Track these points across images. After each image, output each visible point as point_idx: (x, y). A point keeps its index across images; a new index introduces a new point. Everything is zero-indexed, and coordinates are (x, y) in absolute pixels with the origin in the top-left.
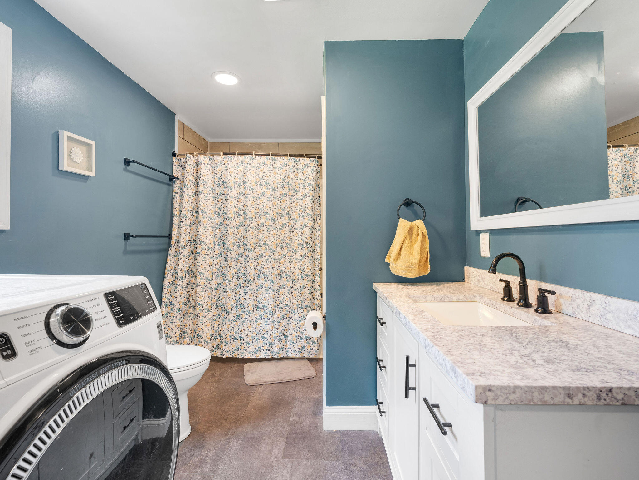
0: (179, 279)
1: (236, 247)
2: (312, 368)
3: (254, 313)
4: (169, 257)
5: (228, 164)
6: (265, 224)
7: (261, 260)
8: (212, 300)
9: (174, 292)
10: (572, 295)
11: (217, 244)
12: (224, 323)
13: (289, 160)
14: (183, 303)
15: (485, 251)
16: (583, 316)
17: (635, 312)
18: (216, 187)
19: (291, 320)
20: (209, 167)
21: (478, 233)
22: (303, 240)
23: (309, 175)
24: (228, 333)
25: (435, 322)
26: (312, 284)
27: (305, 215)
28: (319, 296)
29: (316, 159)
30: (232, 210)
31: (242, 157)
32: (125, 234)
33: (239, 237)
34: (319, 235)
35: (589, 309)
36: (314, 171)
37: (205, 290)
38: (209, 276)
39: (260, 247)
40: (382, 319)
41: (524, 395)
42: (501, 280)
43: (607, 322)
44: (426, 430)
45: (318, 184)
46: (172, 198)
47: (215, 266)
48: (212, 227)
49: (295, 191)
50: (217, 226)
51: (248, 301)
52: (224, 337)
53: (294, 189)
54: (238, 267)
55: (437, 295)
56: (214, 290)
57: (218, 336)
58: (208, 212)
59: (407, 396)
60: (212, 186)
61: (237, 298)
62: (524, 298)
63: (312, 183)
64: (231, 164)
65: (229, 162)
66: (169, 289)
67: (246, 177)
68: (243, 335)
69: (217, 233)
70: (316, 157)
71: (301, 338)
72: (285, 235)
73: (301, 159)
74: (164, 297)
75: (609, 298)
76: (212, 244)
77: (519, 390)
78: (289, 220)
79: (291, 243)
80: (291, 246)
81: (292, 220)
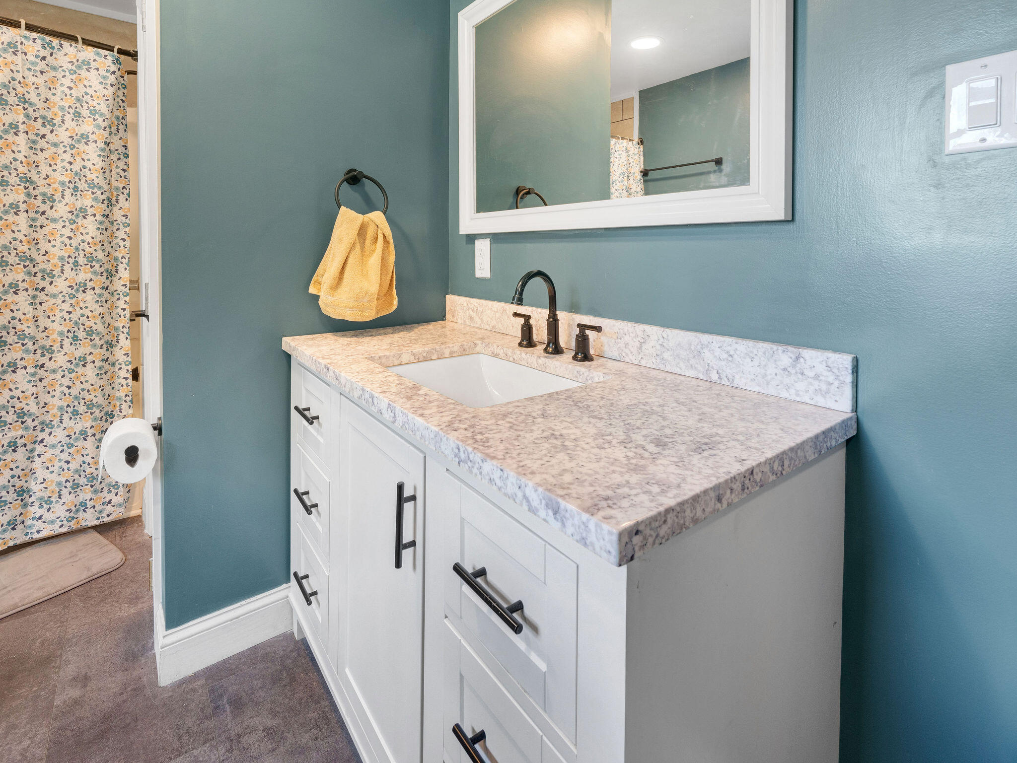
2: (112, 546)
10: (619, 329)
13: (25, 37)
15: (483, 267)
16: (632, 358)
17: (699, 347)
19: (39, 449)
21: (471, 239)
22: (77, 249)
23: (94, 88)
25: (452, 406)
26: (106, 353)
27: (82, 185)
28: (126, 378)
29: (115, 53)
34: (125, 237)
35: (641, 348)
36: (109, 82)
40: (308, 409)
42: (516, 315)
43: (664, 364)
44: (446, 621)
45: (121, 116)
49: (47, 122)
53: (44, 118)
55: (418, 349)
59: (398, 564)
62: (554, 340)
63: (104, 109)
70: (115, 50)
71: (74, 484)
73: (66, 44)
75: (667, 330)
78: (28, 195)
79: (35, 255)
80: (37, 263)
81: (40, 198)
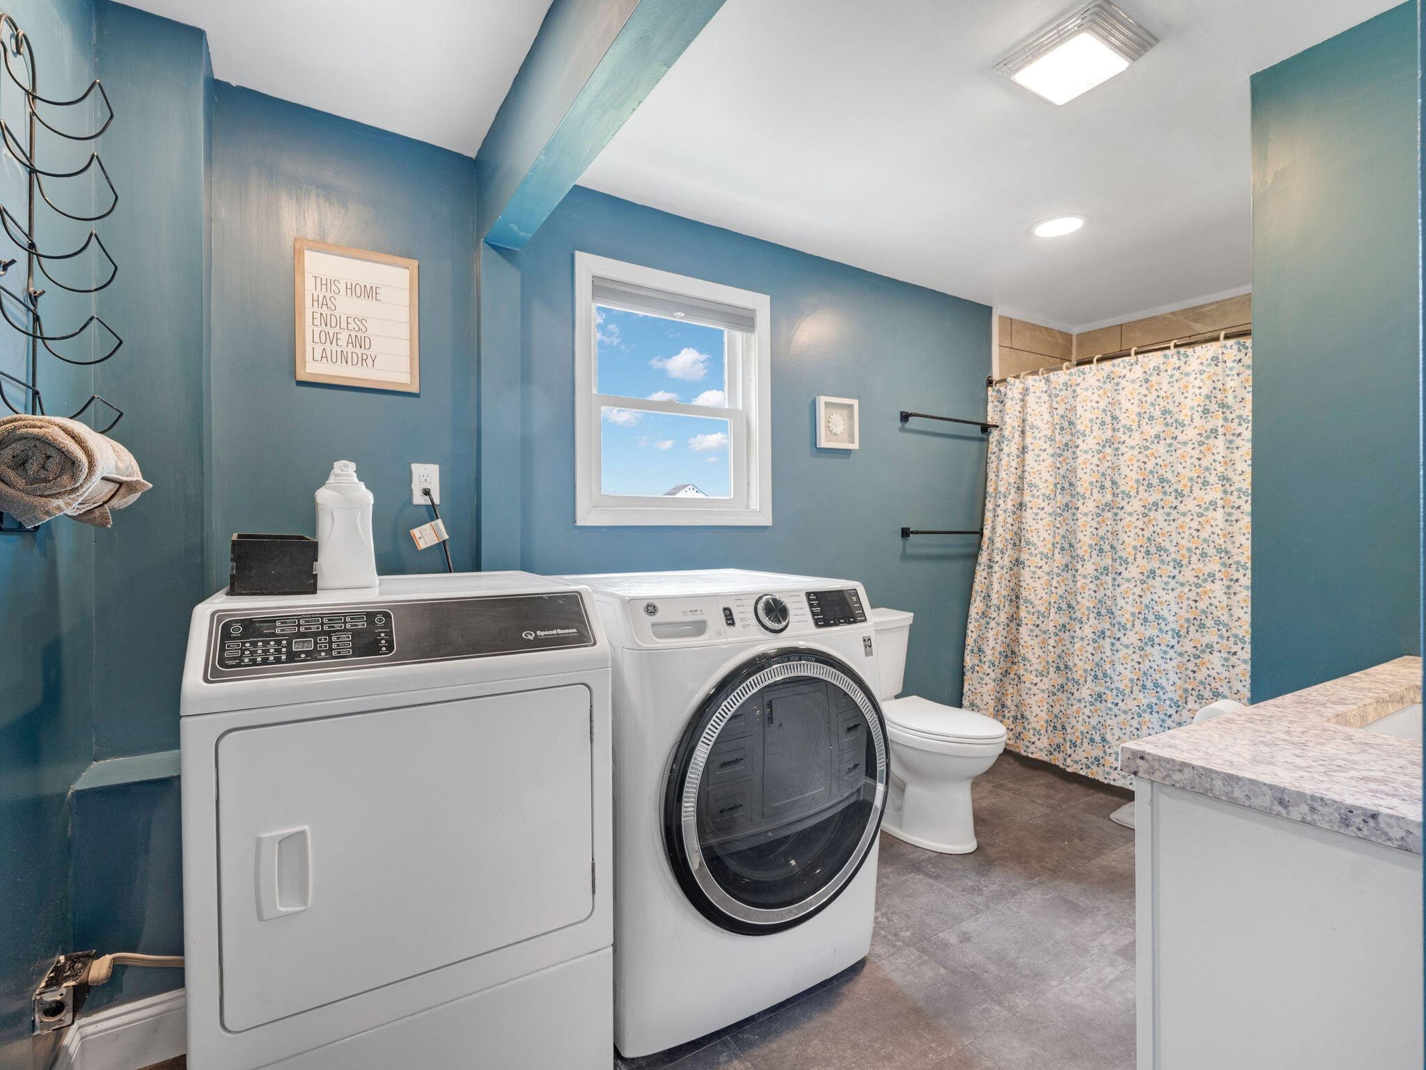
0: (993, 608)
1: (1095, 553)
3: (1133, 697)
4: (978, 568)
5: (1078, 385)
6: (1161, 504)
7: (1150, 583)
8: (1050, 654)
9: (984, 631)
11: (1058, 546)
12: (1070, 703)
13: (1225, 346)
14: (1000, 653)
18: (1057, 435)
20: (1045, 397)
24: (1079, 726)
30: (1085, 477)
31: (1107, 365)
32: (903, 529)
33: (1101, 532)
37: (1034, 634)
38: (1042, 609)
39: (1149, 554)
41: (1198, 779)
46: (987, 463)
47: (1054, 590)
48: (1050, 514)
50: (1058, 511)
51: (1120, 668)
52: (1069, 730)
54: (1099, 595)
56: (1052, 635)
57: (1059, 727)
58: (1042, 485)
60: (1049, 433)
61: (1097, 659)
64: (1083, 385)
65: (1079, 380)
66: (977, 624)
67: (1117, 407)
68: (1109, 737)
69: (1058, 525)
72: (1212, 529)
74: (970, 637)
76: (1050, 546)
77: (1190, 770)
78: (1225, 492)
79: (1230, 547)
80: (1232, 555)
81: (1236, 494)
